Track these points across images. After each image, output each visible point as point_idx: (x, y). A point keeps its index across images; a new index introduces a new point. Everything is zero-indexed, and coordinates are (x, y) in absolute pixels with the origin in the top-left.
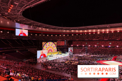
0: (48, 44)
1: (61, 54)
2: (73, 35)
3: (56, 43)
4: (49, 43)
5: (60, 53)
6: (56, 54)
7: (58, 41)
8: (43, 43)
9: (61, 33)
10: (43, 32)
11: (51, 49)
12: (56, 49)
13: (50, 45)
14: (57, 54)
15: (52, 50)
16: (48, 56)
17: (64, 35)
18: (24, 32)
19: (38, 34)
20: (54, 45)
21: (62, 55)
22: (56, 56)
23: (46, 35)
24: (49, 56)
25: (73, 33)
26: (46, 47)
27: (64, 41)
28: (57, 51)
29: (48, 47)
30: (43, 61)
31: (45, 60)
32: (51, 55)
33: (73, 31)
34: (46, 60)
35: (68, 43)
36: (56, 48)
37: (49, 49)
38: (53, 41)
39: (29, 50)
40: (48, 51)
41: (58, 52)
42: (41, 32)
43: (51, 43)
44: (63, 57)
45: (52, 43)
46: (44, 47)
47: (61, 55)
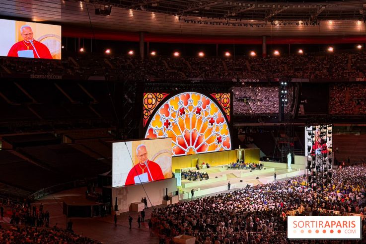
0: (176, 103)
1: (259, 167)
2: (331, 49)
3: (225, 98)
4: (180, 96)
5: (249, 161)
6: (229, 163)
7: (238, 84)
8: (150, 99)
9: (260, 38)
10: (147, 34)
11: (198, 134)
12: (226, 137)
13: (190, 113)
14: (234, 166)
15: (204, 141)
16: (178, 176)
17: (277, 53)
18: (37, 38)
19: (120, 48)
20: (213, 111)
21: (262, 171)
22: (224, 179)
23: (165, 50)
24: (184, 175)
25: (330, 38)
26: (167, 124)
27: (277, 84)
28: (235, 147)
29: (176, 120)
30: (144, 201)
31: (156, 200)
32: (194, 169)
33: (330, 24)
34: (167, 198)
35: (300, 98)
36: (223, 131)
37: (181, 136)
38: (207, 89)
39: (66, 140)
40: (177, 145)
41: (240, 151)
42: (138, 33)
43: (196, 99)
44: (271, 180)
45: (202, 98)
46: (156, 125)
47: (257, 172)
